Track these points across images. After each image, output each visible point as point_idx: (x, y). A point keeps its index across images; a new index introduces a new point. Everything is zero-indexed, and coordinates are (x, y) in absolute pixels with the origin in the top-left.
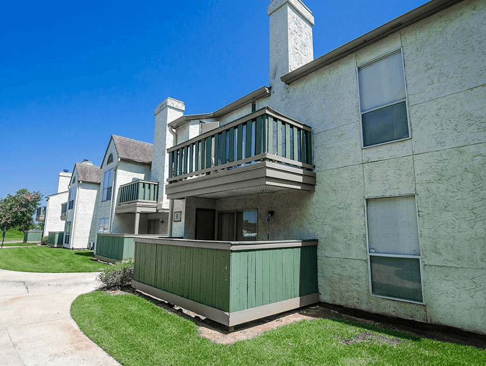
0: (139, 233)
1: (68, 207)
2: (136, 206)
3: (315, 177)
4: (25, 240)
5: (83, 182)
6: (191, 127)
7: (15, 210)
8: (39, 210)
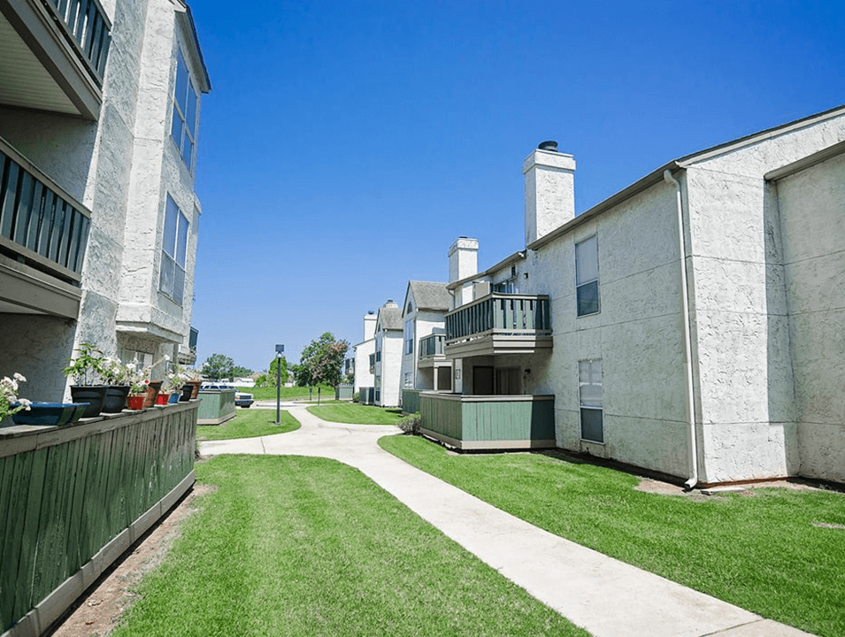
0: (439, 389)
1: (376, 358)
2: (433, 361)
3: (552, 341)
4: (337, 397)
5: (388, 330)
6: (464, 290)
7: (325, 363)
8: (348, 361)
